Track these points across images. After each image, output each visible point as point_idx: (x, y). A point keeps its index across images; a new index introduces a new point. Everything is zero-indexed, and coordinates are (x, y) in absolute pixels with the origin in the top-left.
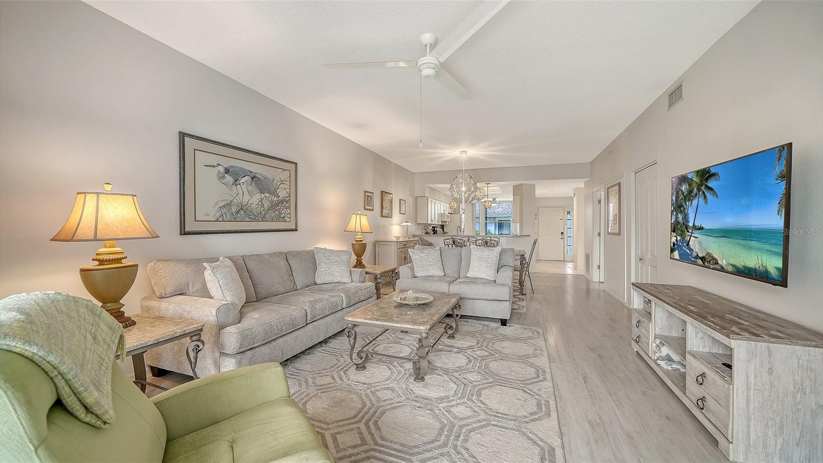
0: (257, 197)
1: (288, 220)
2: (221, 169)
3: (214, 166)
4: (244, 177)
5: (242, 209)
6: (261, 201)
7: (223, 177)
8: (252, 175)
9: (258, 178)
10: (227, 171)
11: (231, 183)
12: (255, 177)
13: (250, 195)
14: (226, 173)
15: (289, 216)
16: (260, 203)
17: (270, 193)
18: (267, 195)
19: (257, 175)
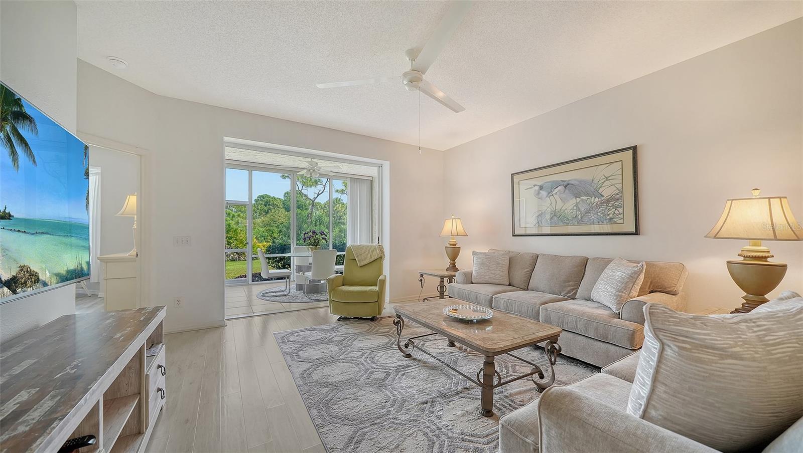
0: (573, 202)
1: (621, 221)
2: (537, 188)
3: (532, 188)
4: (557, 188)
5: (555, 215)
6: (577, 205)
7: (539, 193)
8: (565, 184)
9: (572, 184)
10: (541, 188)
11: (545, 196)
12: (568, 184)
13: (563, 202)
14: (540, 190)
15: (621, 216)
16: (575, 208)
17: (588, 195)
18: (584, 198)
19: (570, 182)
